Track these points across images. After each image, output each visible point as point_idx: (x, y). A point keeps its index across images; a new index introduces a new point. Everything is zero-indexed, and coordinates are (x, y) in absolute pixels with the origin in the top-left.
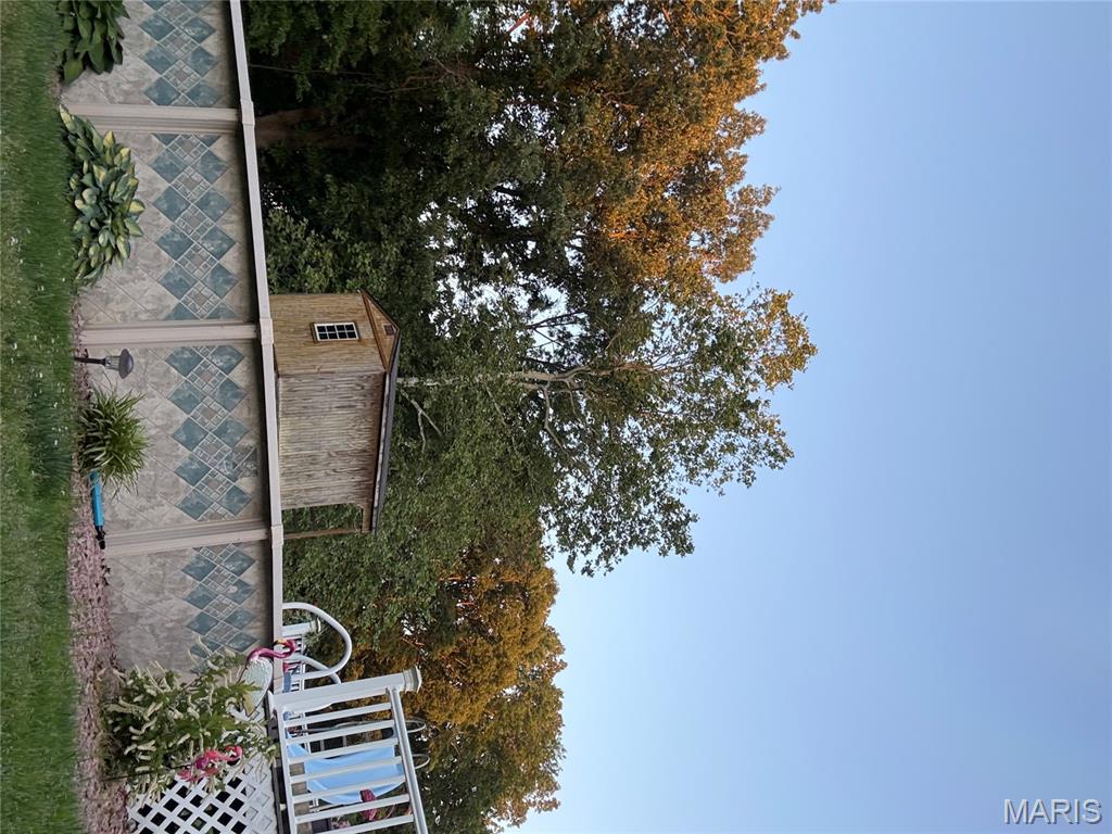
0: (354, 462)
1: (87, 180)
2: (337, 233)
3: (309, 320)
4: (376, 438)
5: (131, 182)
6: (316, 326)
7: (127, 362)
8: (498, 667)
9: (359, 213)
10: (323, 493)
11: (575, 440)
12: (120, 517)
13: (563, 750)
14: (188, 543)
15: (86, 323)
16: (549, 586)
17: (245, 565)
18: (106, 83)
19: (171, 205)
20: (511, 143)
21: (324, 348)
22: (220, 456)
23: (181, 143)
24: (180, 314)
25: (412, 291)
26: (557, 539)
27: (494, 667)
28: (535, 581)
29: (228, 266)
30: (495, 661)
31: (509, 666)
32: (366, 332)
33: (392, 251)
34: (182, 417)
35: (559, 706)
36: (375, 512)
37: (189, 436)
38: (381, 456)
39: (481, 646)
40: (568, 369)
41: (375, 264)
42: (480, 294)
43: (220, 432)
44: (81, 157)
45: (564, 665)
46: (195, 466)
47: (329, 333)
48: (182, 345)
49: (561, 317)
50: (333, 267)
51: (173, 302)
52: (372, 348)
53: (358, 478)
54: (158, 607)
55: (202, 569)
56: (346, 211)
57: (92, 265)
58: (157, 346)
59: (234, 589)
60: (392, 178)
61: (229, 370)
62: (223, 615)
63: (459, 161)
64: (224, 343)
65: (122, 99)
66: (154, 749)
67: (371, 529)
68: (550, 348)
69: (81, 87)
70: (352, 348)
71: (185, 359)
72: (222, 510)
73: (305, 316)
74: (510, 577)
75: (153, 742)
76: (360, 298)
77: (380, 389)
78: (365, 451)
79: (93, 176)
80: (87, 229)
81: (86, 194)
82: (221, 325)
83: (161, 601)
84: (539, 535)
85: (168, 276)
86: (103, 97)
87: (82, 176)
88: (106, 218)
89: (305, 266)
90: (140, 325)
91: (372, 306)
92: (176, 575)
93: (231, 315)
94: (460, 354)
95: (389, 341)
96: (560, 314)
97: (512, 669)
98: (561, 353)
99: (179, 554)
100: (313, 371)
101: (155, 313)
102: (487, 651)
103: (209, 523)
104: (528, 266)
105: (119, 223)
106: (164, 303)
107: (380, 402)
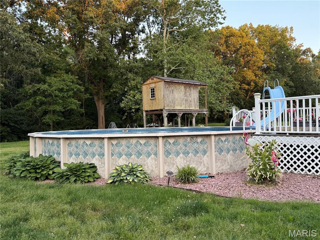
0: (188, 90)
1: (125, 178)
2: (126, 90)
3: (149, 100)
4: (181, 84)
5: (124, 166)
6: (151, 98)
7: (170, 173)
8: (249, 45)
9: (120, 83)
10: (195, 98)
11: (184, 20)
12: (206, 169)
13: (276, 25)
14: (214, 154)
15: (158, 176)
16: (227, 28)
17: (220, 140)
18: (99, 168)
19: (129, 155)
20: (99, 40)
21: (157, 97)
22: (192, 146)
23: (113, 151)
24: (156, 154)
25: (141, 70)
26: (214, 27)
27: (249, 47)
28: (225, 33)
29: (144, 142)
30: (247, 46)
31: (249, 42)
32: (153, 86)
33: (130, 75)
34: (181, 155)
35: (263, 26)
36: (202, 84)
37: (186, 153)
38: (186, 83)
39: (242, 50)
40: (163, 22)
41: (134, 80)
42: (141, 48)
43: (186, 146)
44: (119, 179)
45: (251, 24)
46: (194, 152)
47: (153, 95)
48: (164, 154)
49: (147, 23)
50: (135, 91)
51: (153, 156)
52: (157, 84)
53: (192, 89)
54: (229, 161)
55: (221, 150)
56: (120, 87)
57: (145, 176)
58: (164, 160)
59: (226, 143)
60: (111, 74)
61: (170, 143)
62: (233, 145)
63: (105, 55)
64: (163, 144)
65: (103, 164)
66: (269, 173)
67: (206, 85)
68: (157, 27)
69: (101, 173)
70: (157, 89)
71: (167, 154)
72: (206, 146)
73: (148, 101)
74: (222, 41)
75: (267, 172)
76: (144, 86)
77: (168, 83)
78: (185, 87)
79: (124, 176)
80: (137, 178)
81: (128, 178)
82: (159, 145)
83: (228, 160)
84: (212, 33)
85: (146, 157)
86: (103, 169)
87: (124, 179)
88: (134, 173)
89: (135, 99)
90: (158, 163)
91: (146, 83)
92: (221, 157)
93: (156, 142)
94: (158, 57)
95: (155, 79)
96: (147, 24)
97: (250, 41)
98: (158, 24)
99: (216, 156)
100: (163, 100)
101: (155, 160)
102: (244, 49)
103: (209, 149)
104: (133, 34)
105: (134, 170)
106: (153, 158)
107: (172, 82)
